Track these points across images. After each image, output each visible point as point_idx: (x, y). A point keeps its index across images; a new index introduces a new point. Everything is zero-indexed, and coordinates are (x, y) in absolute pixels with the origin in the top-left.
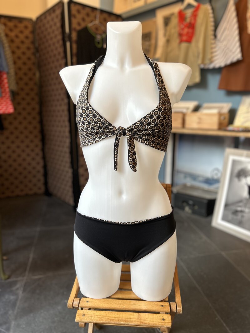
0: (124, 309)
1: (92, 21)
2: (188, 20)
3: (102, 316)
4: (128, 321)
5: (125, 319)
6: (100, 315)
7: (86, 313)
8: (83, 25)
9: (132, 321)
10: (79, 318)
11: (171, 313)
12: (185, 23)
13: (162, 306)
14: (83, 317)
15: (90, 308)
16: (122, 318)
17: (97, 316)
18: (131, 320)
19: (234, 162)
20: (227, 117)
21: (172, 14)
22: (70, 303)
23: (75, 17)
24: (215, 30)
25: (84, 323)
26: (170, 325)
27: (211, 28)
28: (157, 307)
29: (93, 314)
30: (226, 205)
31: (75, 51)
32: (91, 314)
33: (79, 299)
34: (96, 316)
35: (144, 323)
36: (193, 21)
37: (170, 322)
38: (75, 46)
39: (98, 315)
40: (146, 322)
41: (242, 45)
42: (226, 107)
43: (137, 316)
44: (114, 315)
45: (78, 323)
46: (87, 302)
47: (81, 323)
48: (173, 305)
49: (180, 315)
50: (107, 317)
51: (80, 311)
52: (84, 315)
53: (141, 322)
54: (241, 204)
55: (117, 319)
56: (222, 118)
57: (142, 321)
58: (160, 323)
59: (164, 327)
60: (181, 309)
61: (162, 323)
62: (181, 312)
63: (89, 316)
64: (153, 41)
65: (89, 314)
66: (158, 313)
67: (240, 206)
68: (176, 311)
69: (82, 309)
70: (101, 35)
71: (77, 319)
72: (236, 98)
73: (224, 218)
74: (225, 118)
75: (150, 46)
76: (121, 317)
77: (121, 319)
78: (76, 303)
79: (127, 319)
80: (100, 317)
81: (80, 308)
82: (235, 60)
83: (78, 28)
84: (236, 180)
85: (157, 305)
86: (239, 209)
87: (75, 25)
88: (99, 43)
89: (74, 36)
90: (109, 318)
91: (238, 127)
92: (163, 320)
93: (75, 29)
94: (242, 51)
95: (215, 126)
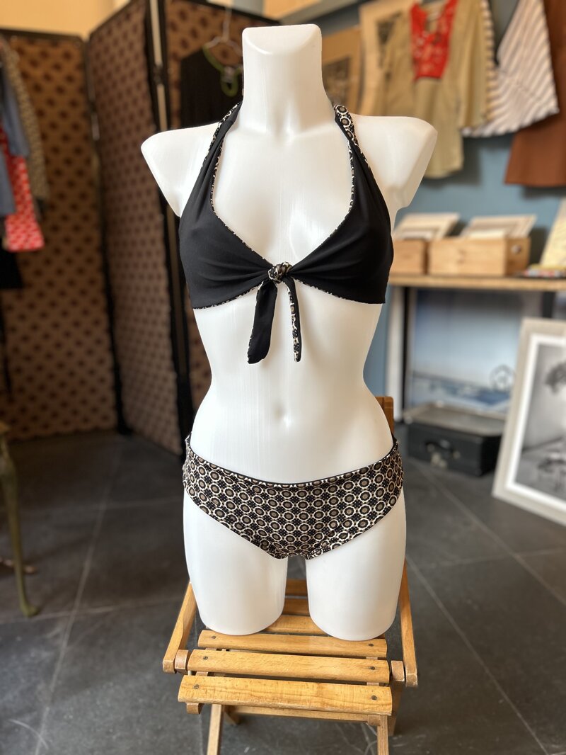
0: (286, 675)
1: (212, 37)
2: (433, 27)
3: (238, 689)
4: (294, 701)
5: (287, 696)
6: (233, 688)
7: (203, 683)
8: (194, 46)
9: (304, 701)
10: (188, 693)
11: (392, 683)
12: (426, 34)
13: (373, 668)
14: (195, 691)
15: (210, 671)
16: (282, 694)
17: (226, 688)
18: (302, 698)
19: (542, 349)
20: (526, 246)
21: (398, 15)
22: (167, 661)
23: (174, 28)
24: (496, 48)
25: (198, 704)
26: (388, 710)
27: (486, 43)
28: (361, 671)
29: (217, 685)
30: (525, 449)
31: (175, 105)
32: (213, 684)
33: (187, 651)
34: (224, 690)
35: (332, 705)
36: (444, 29)
37: (389, 704)
38: (175, 94)
39: (228, 687)
40: (334, 702)
41: (557, 80)
42: (523, 225)
43: (315, 689)
44: (263, 688)
45: (184, 704)
46: (205, 658)
47: (192, 704)
48: (397, 667)
49: (413, 688)
50: (247, 692)
51: (187, 679)
52: (197, 687)
53: (323, 703)
54: (559, 445)
55: (270, 695)
56: (514, 249)
57: (326, 701)
58: (367, 706)
59: (376, 714)
60: (415, 674)
61: (371, 706)
62: (416, 683)
63: (208, 688)
64: (354, 79)
65: (208, 684)
66: (364, 683)
67: (557, 451)
68: (403, 680)
69: (194, 673)
70: (233, 67)
71: (182, 695)
72: (548, 202)
73: (521, 479)
74: (520, 250)
75: (347, 89)
76: (280, 692)
77: (279, 695)
78: (180, 662)
79: (292, 697)
80: (234, 691)
81: (189, 672)
82: (542, 114)
83: (183, 53)
84: (547, 390)
85: (361, 667)
86: (555, 456)
87: (174, 47)
88: (229, 85)
89: (174, 71)
90: (253, 693)
91: (551, 270)
92: (374, 698)
93: (175, 56)
94: (558, 93)
95: (499, 269)
